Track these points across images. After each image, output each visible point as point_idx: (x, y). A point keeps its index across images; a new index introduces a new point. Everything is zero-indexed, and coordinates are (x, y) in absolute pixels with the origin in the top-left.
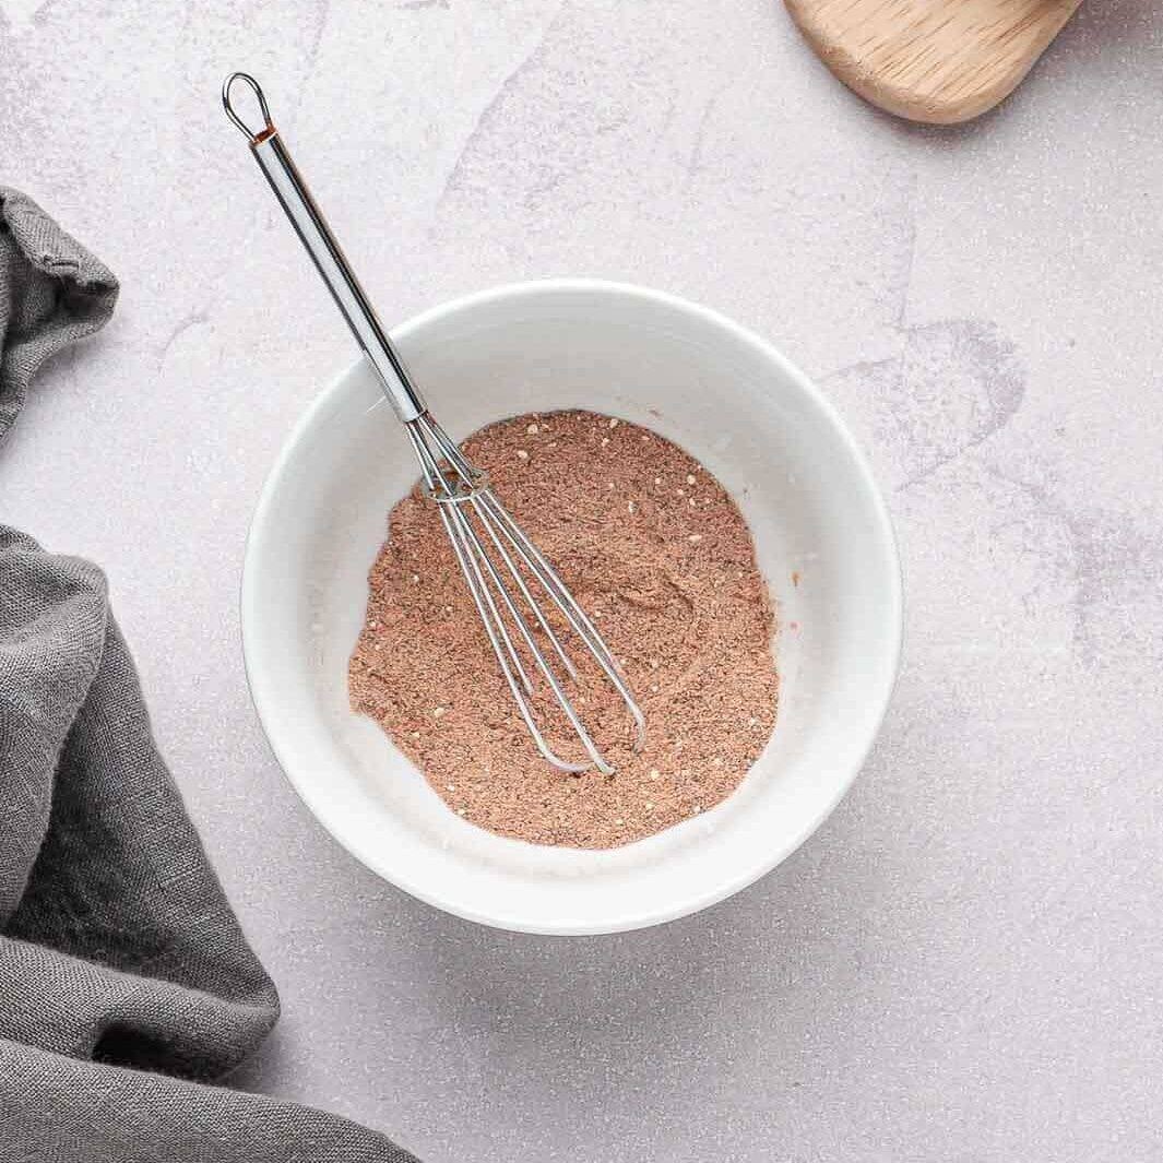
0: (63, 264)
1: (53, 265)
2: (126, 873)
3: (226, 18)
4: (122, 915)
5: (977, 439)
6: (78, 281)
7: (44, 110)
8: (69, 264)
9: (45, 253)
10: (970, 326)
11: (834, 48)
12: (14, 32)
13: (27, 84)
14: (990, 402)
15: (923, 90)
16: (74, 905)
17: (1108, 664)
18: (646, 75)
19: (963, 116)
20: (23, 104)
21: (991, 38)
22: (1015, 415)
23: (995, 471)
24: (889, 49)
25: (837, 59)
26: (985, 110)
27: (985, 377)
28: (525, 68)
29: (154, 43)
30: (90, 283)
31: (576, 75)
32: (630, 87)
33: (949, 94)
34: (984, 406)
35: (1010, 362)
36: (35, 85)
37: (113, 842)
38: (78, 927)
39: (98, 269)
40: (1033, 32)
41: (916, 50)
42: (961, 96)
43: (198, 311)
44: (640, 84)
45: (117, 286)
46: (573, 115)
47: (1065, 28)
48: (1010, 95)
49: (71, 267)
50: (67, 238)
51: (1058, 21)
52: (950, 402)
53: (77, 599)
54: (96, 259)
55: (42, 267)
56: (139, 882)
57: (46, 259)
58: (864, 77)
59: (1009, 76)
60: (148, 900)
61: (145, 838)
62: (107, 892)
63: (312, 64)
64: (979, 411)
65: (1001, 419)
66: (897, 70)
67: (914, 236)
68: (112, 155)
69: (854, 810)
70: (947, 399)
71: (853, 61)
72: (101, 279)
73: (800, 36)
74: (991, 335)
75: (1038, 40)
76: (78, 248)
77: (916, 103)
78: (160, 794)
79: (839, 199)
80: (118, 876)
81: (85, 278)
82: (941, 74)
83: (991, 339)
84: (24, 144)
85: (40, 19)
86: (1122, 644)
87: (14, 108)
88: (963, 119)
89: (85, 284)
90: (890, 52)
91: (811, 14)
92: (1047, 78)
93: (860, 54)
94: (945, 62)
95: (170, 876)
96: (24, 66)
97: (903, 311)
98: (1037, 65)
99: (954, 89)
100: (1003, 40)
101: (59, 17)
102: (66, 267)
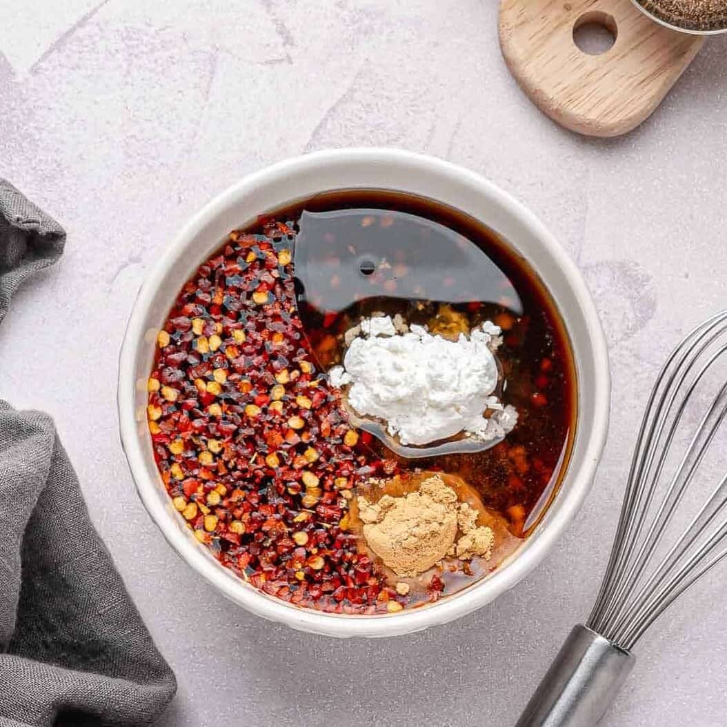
0: (29, 222)
1: (23, 223)
2: (77, 605)
3: (151, 71)
4: (76, 631)
5: (627, 336)
6: (40, 233)
7: (36, 128)
8: (33, 222)
9: (18, 216)
10: (622, 265)
11: (536, 90)
12: (19, 79)
13: (26, 112)
14: (635, 313)
15: (592, 116)
16: (45, 626)
17: (709, 479)
18: (418, 106)
19: (616, 132)
20: (24, 124)
21: (635, 84)
22: (650, 321)
23: (637, 356)
24: (571, 90)
25: (536, 96)
26: (632, 128)
27: (631, 297)
28: (340, 101)
29: (107, 86)
30: (48, 233)
31: (373, 106)
32: (407, 113)
33: (609, 118)
34: (631, 315)
35: (647, 288)
36: (31, 112)
37: (68, 586)
38: (49, 639)
39: (52, 224)
40: (661, 79)
41: (588, 90)
42: (617, 120)
43: (135, 255)
44: (412, 111)
45: (65, 235)
46: (372, 131)
47: (682, 76)
48: (647, 119)
49: (35, 224)
50: (32, 205)
51: (678, 72)
52: (609, 314)
53: (34, 438)
54: (51, 218)
55: (16, 225)
56: (85, 610)
57: (18, 219)
58: (555, 107)
59: (646, 107)
60: (91, 622)
61: (88, 582)
62: (65, 618)
63: (207, 99)
64: (628, 318)
65: (642, 323)
66: (576, 102)
67: (587, 208)
68: (80, 157)
69: (548, 571)
70: (607, 311)
71: (548, 98)
72: (54, 231)
73: (514, 82)
74: (636, 271)
75: (665, 84)
76: (39, 211)
77: (587, 124)
78: (95, 555)
79: (539, 185)
80: (73, 607)
81: (44, 230)
82: (603, 106)
83: (635, 273)
84: (25, 150)
85: (35, 71)
86: (718, 466)
87: (18, 127)
88: (617, 135)
89: (44, 234)
90: (571, 92)
91: (522, 68)
92: (671, 108)
93: (552, 93)
94: (605, 98)
95: (103, 607)
96: (24, 101)
97: (579, 255)
98: (665, 99)
99: (611, 115)
100: (642, 85)
101: (47, 70)
102: (32, 224)
